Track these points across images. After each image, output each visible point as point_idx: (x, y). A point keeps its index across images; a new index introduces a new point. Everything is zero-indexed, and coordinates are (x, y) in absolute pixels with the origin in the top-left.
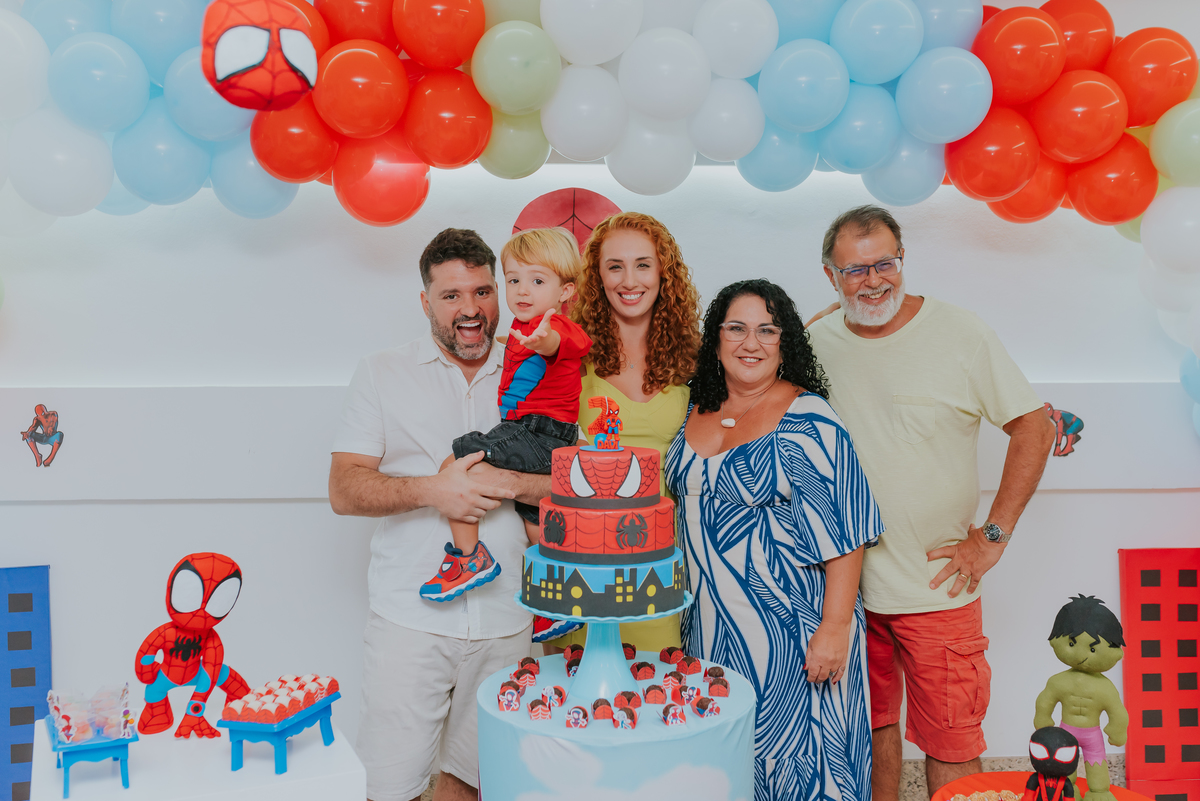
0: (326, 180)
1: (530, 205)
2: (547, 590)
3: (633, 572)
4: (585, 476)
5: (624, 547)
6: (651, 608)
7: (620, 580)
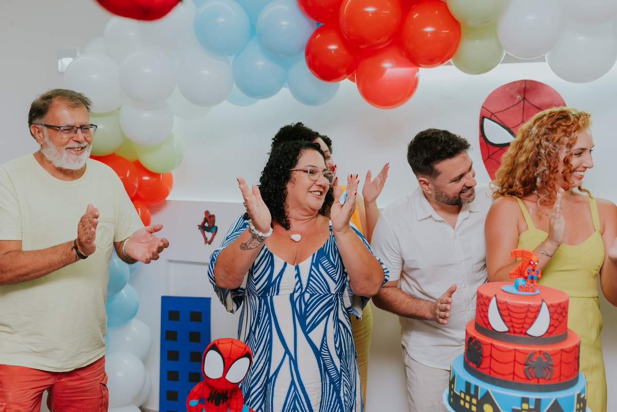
0: (352, 79)
1: (494, 92)
2: (465, 401)
3: (538, 401)
4: (501, 315)
5: (530, 377)
7: (525, 406)
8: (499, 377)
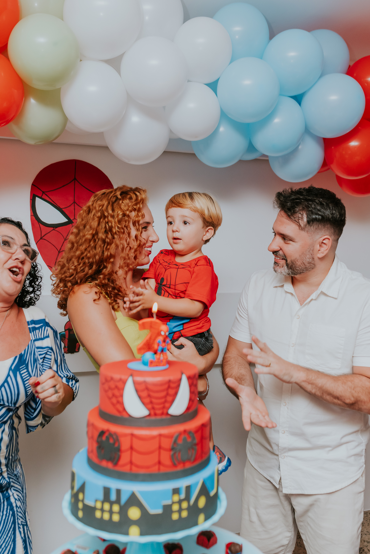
2: (102, 510)
3: (188, 489)
4: (140, 397)
6: (202, 517)
7: (176, 498)
8: (142, 472)
